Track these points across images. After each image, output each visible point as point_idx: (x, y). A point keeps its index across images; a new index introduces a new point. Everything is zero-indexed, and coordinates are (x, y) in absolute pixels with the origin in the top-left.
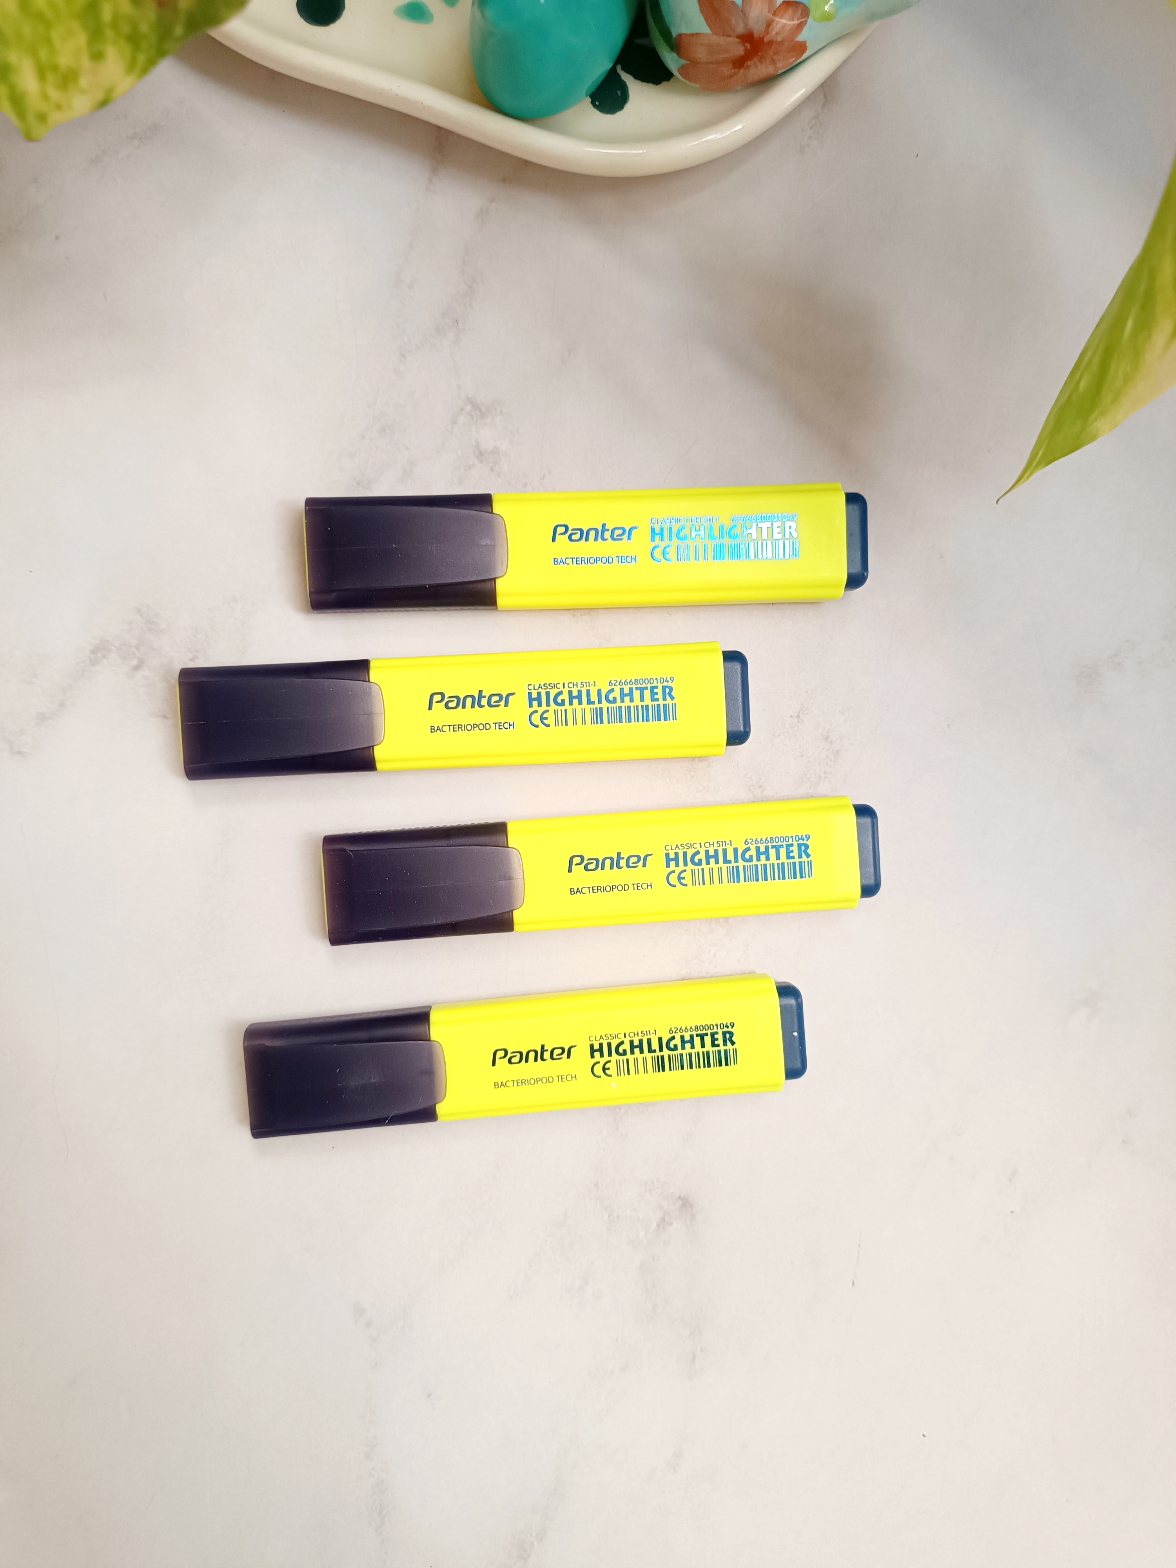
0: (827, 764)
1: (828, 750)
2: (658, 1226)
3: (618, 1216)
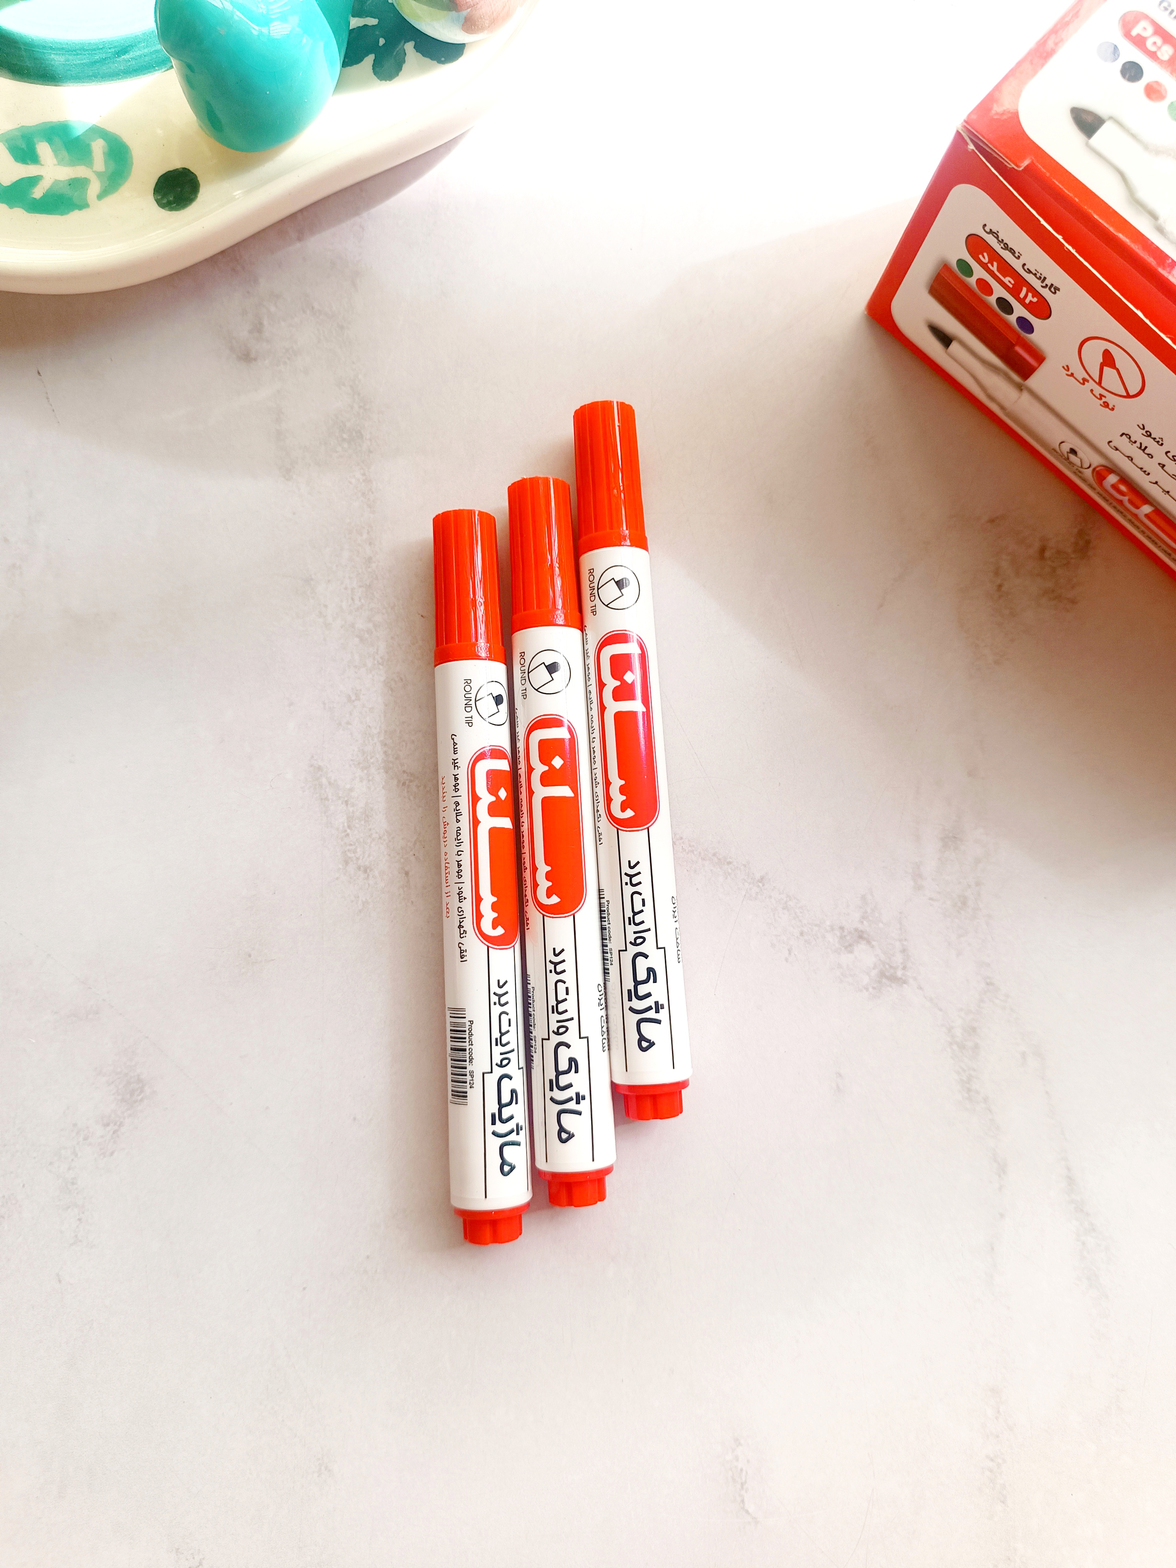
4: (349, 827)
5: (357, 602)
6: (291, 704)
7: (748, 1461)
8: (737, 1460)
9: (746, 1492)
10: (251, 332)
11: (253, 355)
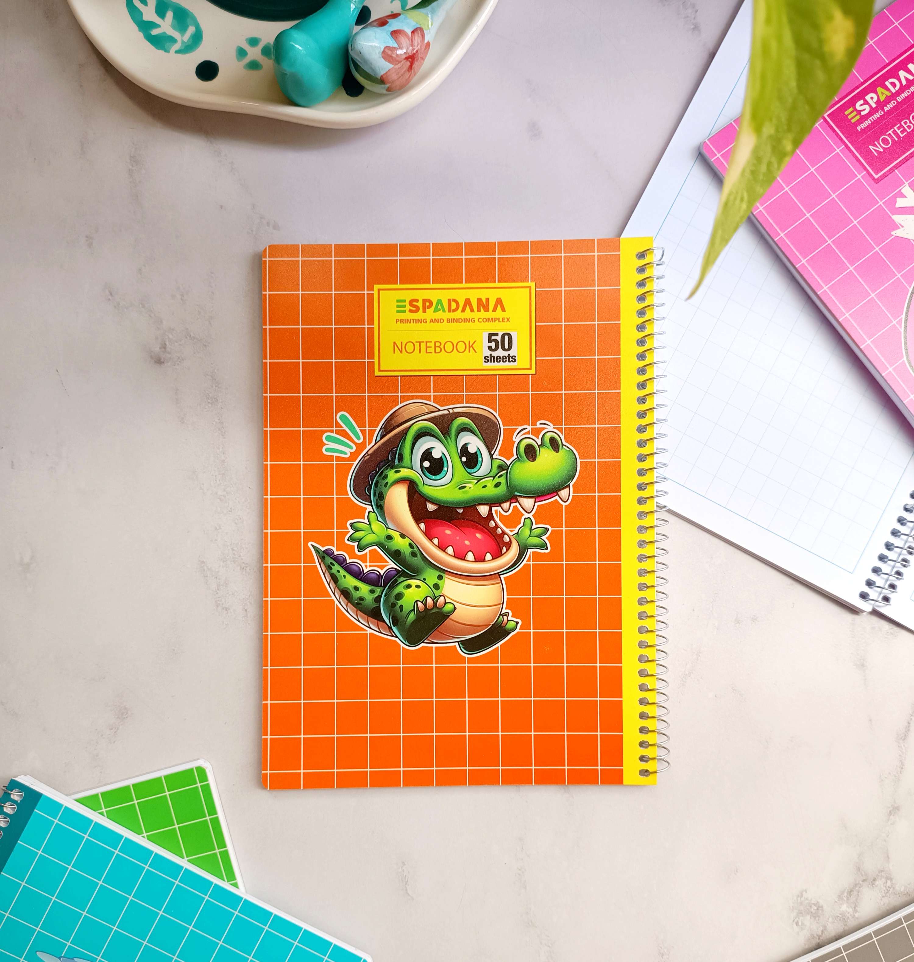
0: (219, 598)
1: (223, 604)
2: (165, 344)
3: (186, 338)
4: (218, 589)
7: (409, 872)
8: (404, 871)
9: (408, 885)
10: (160, 348)
11: (162, 360)
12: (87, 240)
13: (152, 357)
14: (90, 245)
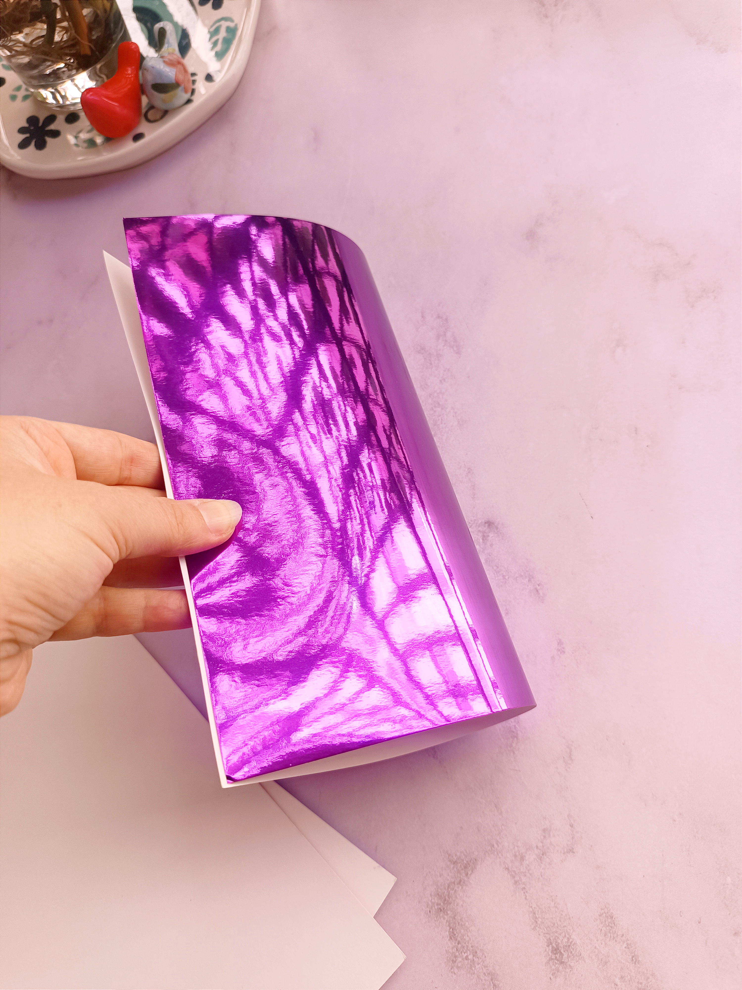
4: (445, 332)
5: (440, 419)
6: (469, 377)
10: (488, 536)
11: (487, 525)
12: (563, 648)
13: (497, 528)
14: (560, 643)
